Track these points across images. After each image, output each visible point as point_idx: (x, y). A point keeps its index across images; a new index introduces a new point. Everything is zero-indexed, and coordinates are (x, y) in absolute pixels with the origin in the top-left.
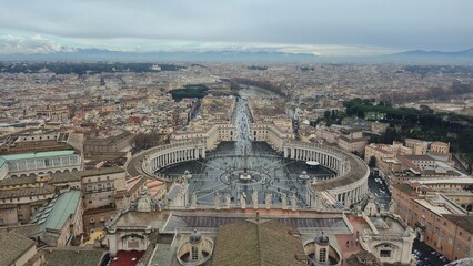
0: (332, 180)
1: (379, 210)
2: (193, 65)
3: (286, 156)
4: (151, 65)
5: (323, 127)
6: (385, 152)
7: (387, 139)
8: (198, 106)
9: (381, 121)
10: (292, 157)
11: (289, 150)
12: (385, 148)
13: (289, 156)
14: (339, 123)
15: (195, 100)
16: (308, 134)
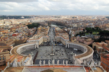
0: (81, 54)
1: (95, 65)
2: (35, 16)
3: (66, 47)
4: (21, 16)
5: (79, 37)
6: (99, 45)
7: (99, 41)
8: (37, 30)
9: (97, 35)
10: (68, 47)
11: (67, 45)
12: (99, 43)
13: (67, 47)
14: (84, 36)
15: (36, 28)
16: (74, 39)
